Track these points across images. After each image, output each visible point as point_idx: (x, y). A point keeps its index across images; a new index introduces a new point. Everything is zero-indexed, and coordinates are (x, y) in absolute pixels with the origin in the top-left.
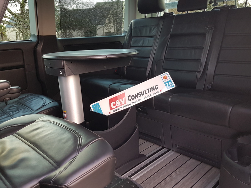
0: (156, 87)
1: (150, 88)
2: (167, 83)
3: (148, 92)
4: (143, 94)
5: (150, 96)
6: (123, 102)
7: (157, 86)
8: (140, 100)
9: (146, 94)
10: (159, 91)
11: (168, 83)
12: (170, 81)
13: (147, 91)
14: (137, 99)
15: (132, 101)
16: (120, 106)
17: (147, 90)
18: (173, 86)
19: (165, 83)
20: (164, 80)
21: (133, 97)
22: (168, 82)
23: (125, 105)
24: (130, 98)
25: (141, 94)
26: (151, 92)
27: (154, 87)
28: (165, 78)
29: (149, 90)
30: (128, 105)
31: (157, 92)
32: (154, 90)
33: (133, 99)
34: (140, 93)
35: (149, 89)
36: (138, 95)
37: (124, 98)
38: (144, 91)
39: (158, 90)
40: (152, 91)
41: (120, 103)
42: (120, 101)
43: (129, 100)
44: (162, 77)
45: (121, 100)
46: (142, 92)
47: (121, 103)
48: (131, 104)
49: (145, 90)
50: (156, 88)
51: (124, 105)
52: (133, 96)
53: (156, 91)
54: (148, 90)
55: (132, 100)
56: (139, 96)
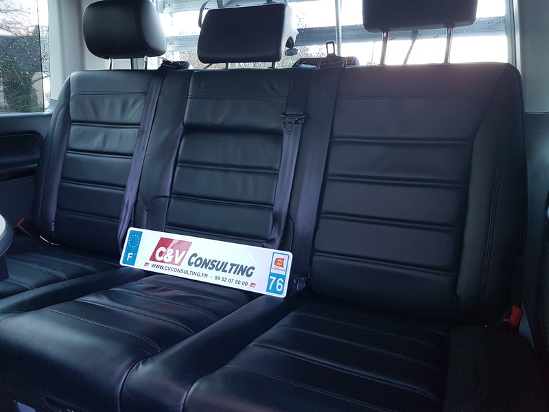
0: (251, 270)
1: (239, 265)
2: (274, 278)
3: (229, 272)
4: (219, 267)
5: (227, 280)
6: (177, 260)
7: (253, 268)
8: (206, 276)
9: (224, 271)
10: (249, 284)
11: (276, 280)
12: (284, 277)
13: (228, 268)
14: (203, 270)
15: (193, 268)
16: (168, 263)
17: (231, 264)
18: (281, 293)
19: (271, 274)
20: (273, 266)
21: (198, 262)
22: (278, 276)
23: (178, 267)
24: (193, 260)
25: (216, 264)
26: (234, 273)
27: (246, 267)
28: (279, 262)
29: (235, 268)
30: (182, 271)
31: (245, 283)
32: (242, 275)
33: (196, 266)
34: (215, 261)
35: (235, 265)
36: (210, 265)
37: (184, 252)
38: (224, 263)
39: (249, 280)
40: (238, 274)
41: (172, 256)
42: (174, 254)
43: (190, 264)
44: (276, 256)
45: (177, 251)
46: (219, 262)
47: (174, 259)
48: (186, 272)
49: (227, 263)
50: (249, 273)
51: (174, 266)
52: (201, 259)
53: (244, 278)
54: (233, 265)
55: (193, 265)
56: (210, 268)
